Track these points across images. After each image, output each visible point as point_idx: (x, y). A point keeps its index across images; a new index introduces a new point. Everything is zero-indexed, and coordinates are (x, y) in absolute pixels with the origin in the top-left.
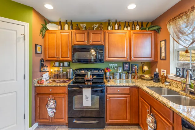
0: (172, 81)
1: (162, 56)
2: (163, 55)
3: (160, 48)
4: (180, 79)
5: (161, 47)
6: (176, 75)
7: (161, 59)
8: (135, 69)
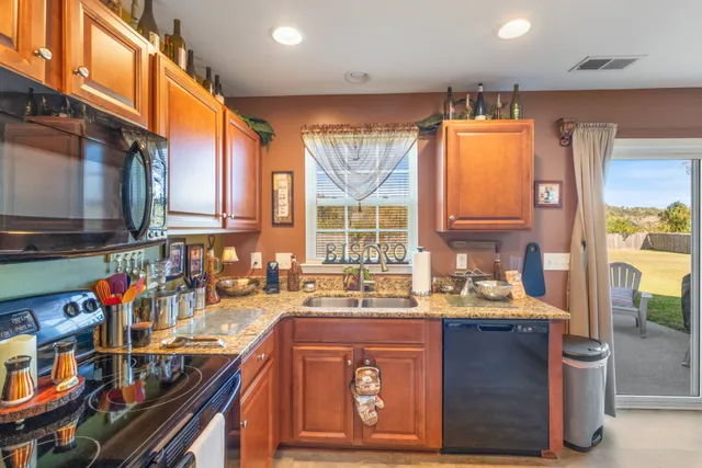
0: (315, 277)
1: (280, 215)
2: (283, 211)
3: (273, 194)
4: (338, 269)
5: (275, 188)
6: (327, 262)
7: (274, 224)
8: (196, 262)
